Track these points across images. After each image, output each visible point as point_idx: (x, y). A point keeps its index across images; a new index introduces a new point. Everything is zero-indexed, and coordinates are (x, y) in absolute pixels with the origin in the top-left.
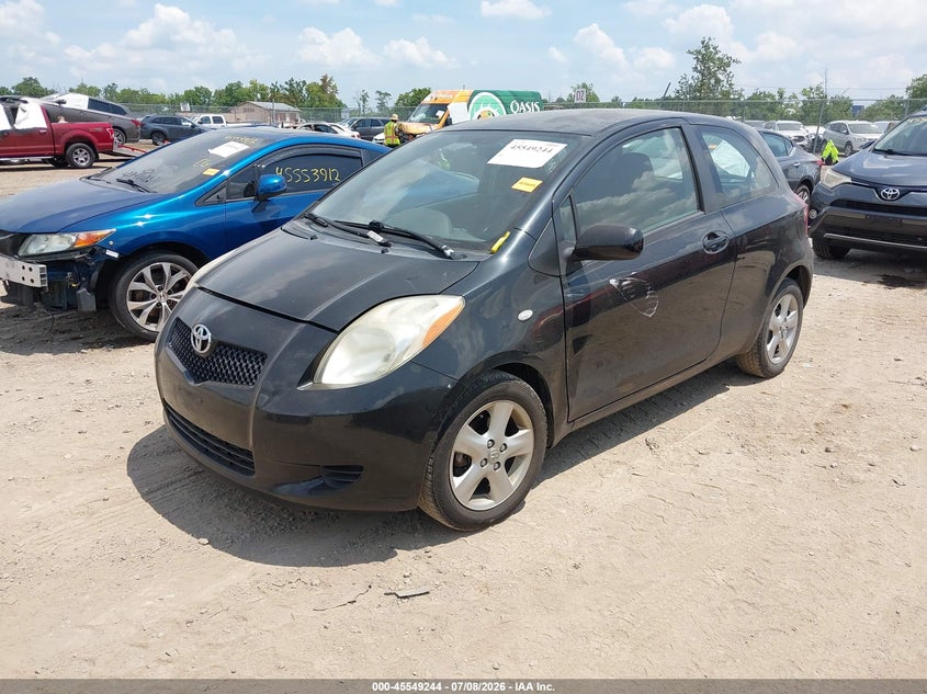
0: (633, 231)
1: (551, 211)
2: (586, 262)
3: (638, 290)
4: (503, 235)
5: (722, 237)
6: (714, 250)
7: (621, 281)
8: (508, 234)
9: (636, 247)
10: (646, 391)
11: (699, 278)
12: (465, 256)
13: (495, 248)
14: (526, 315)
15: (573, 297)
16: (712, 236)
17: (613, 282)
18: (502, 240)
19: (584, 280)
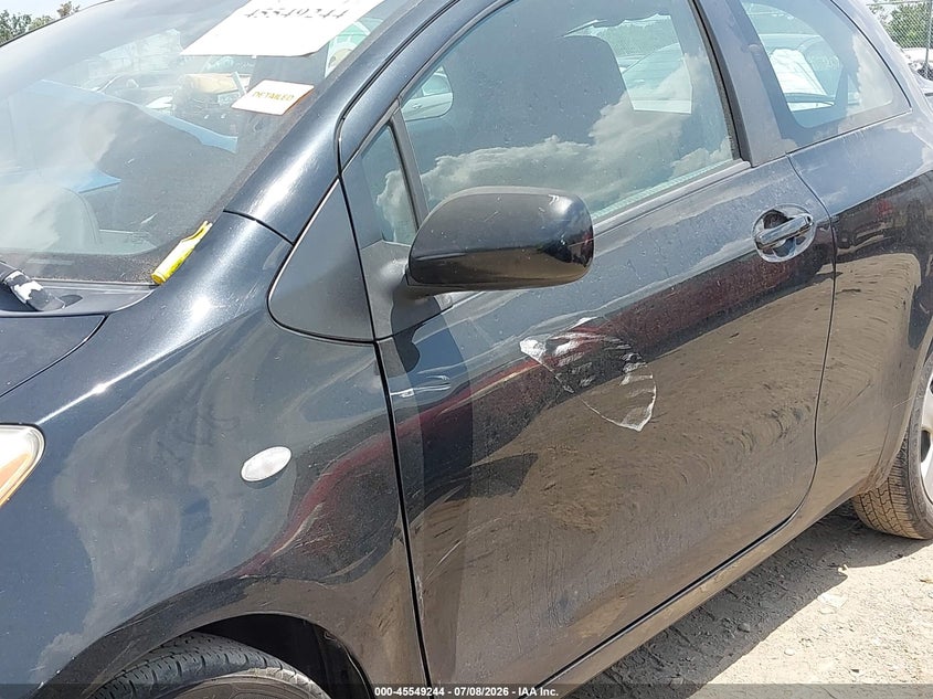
0: (562, 206)
1: (337, 164)
2: (450, 298)
3: (600, 363)
4: (188, 234)
5: (798, 217)
6: (781, 252)
7: (551, 345)
8: (206, 228)
9: (576, 250)
10: (654, 618)
11: (749, 324)
12: (74, 298)
13: (164, 270)
14: (268, 462)
15: (417, 396)
16: (774, 218)
17: (531, 348)
18: (184, 249)
19: (447, 348)
